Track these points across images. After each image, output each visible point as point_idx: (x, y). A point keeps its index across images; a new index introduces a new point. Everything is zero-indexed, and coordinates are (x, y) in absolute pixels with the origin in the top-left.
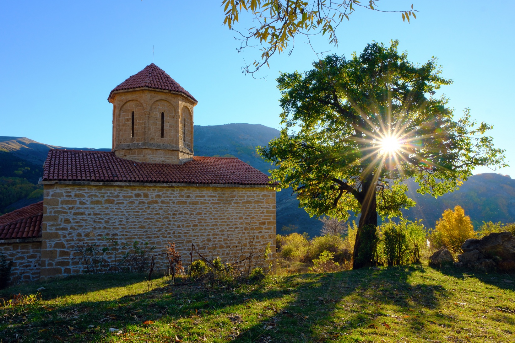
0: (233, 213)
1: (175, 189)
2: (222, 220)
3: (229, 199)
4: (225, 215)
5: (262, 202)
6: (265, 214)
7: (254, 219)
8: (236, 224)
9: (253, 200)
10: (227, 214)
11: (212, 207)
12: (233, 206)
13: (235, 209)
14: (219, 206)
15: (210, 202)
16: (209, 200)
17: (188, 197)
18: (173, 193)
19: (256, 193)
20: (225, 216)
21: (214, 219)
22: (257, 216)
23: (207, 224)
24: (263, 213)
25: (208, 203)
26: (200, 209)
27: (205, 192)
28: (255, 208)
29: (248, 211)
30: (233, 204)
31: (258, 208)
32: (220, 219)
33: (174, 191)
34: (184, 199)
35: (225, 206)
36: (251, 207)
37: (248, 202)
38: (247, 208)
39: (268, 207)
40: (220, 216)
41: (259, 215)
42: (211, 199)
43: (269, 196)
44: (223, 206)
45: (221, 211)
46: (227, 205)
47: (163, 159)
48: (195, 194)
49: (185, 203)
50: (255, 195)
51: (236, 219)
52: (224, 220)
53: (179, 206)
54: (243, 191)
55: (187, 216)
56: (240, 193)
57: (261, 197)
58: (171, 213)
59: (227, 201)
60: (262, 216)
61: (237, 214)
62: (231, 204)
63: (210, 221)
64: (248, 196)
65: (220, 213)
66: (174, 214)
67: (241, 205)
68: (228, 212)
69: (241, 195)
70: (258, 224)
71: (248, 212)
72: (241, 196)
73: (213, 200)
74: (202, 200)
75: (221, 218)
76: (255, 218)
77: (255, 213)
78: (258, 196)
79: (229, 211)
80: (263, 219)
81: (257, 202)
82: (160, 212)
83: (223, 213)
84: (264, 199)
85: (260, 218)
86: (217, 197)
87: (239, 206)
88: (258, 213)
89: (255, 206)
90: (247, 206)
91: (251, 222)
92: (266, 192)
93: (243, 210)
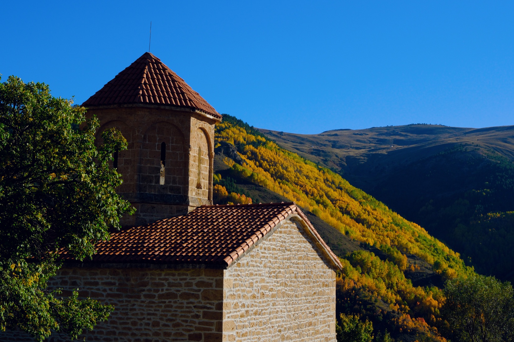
0: (142, 314)
2: (123, 326)
3: (136, 289)
4: (129, 316)
5: (197, 297)
6: (202, 319)
7: (181, 328)
8: (146, 335)
9: (179, 291)
10: (133, 315)
11: (109, 303)
12: (142, 302)
13: (146, 306)
14: (119, 301)
15: (105, 294)
16: (105, 290)
17: (74, 284)
19: (185, 279)
20: (128, 319)
22: (186, 321)
23: (99, 330)
25: (103, 295)
27: (99, 276)
28: (182, 307)
29: (170, 311)
30: (143, 299)
31: (187, 307)
32: (121, 324)
34: (68, 286)
35: (129, 302)
36: (175, 305)
37: (169, 295)
38: (167, 306)
39: (208, 306)
40: (120, 319)
41: (189, 319)
42: (107, 288)
43: (210, 285)
44: (127, 301)
45: (123, 309)
46: (132, 300)
48: (84, 279)
50: (183, 282)
51: (148, 324)
52: (127, 326)
54: (160, 275)
56: (155, 279)
57: (195, 287)
59: (133, 292)
60: (194, 323)
61: (149, 317)
62: (139, 297)
63: (105, 326)
64: (170, 285)
65: (121, 313)
67: (156, 300)
68: (135, 312)
69: (157, 281)
71: (169, 314)
72: (157, 285)
73: (111, 290)
74: (94, 289)
75: (122, 321)
76: (182, 325)
77: (182, 316)
78: (188, 284)
79: (135, 310)
80: (197, 329)
81: (186, 296)
83: (126, 314)
84: (200, 290)
85: (191, 326)
86: (117, 284)
87: (154, 303)
88: (188, 317)
89: (182, 303)
90: (167, 303)
91: (173, 332)
92: (204, 278)
93: (160, 309)
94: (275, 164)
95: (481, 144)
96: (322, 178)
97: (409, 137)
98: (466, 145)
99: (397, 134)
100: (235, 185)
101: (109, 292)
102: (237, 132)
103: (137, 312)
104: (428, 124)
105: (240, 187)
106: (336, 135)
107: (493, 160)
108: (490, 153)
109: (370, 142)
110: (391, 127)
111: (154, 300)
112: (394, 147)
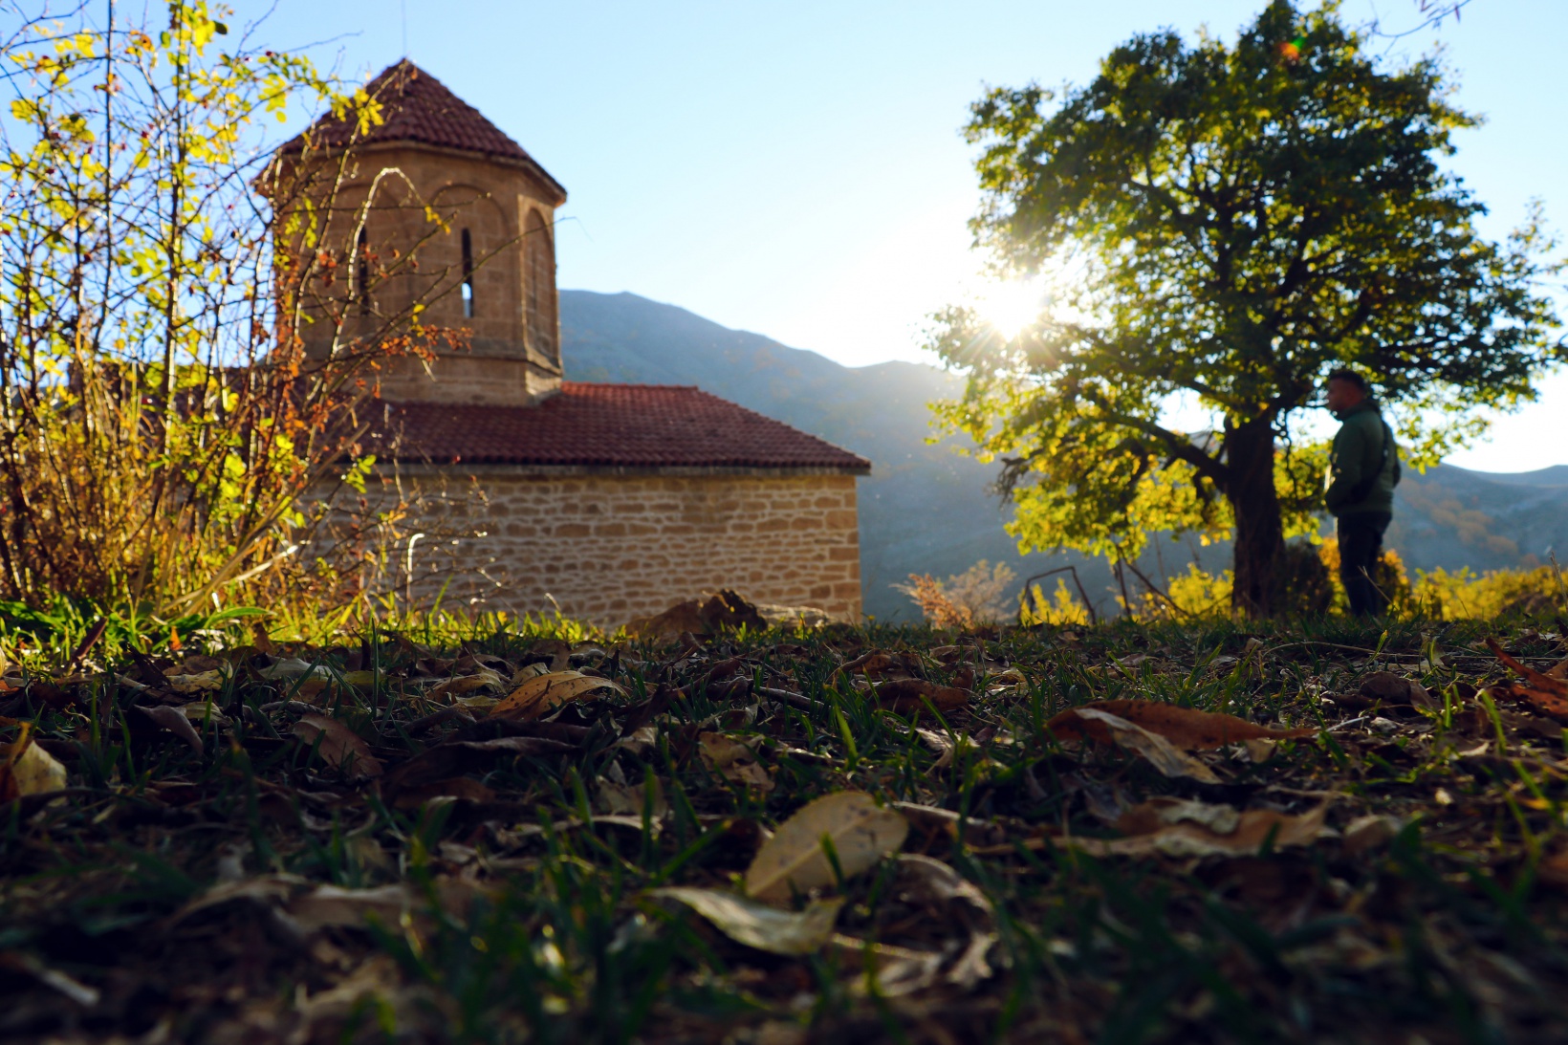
0: (732, 561)
1: (550, 485)
2: (698, 586)
3: (717, 516)
4: (709, 567)
5: (817, 524)
6: (829, 562)
7: (797, 580)
9: (789, 516)
10: (716, 563)
11: (669, 544)
12: (731, 538)
13: (737, 547)
14: (688, 540)
15: (659, 527)
16: (658, 521)
17: (593, 509)
18: (544, 497)
19: (799, 495)
20: (707, 571)
21: (678, 581)
22: (804, 567)
23: (653, 598)
24: (820, 558)
25: (654, 530)
26: (631, 548)
27: (644, 493)
28: (796, 544)
29: (777, 552)
30: (730, 533)
31: (806, 543)
32: (695, 582)
33: (545, 491)
34: (578, 516)
35: (707, 540)
36: (785, 541)
37: (775, 524)
38: (774, 544)
39: (836, 538)
40: (693, 573)
41: (808, 564)
42: (662, 515)
43: (836, 503)
44: (702, 539)
45: (697, 555)
46: (712, 536)
47: (476, 389)
48: (614, 499)
49: (583, 530)
50: (795, 501)
51: (742, 579)
53: (565, 543)
54: (757, 488)
55: (593, 575)
56: (749, 496)
57: (814, 508)
58: (541, 565)
59: (712, 520)
61: (744, 565)
62: (723, 530)
63: (663, 589)
64: (775, 505)
65: (694, 563)
66: (551, 569)
67: (753, 534)
68: (718, 558)
69: (752, 500)
70: (807, 595)
71: (776, 557)
72: (754, 506)
73: (670, 519)
74: (637, 518)
75: (695, 577)
76: (799, 575)
77: (797, 559)
78: (804, 504)
79: (717, 554)
80: (824, 578)
81: (803, 524)
82: (507, 562)
83: (703, 563)
84: (821, 513)
85: (812, 575)
86: (682, 507)
87: (750, 538)
88: (806, 559)
89: (796, 537)
90: (773, 539)
91: (786, 588)
92: (827, 492)
93: (762, 550)
101: (667, 523)
103: (723, 557)
111: (749, 534)
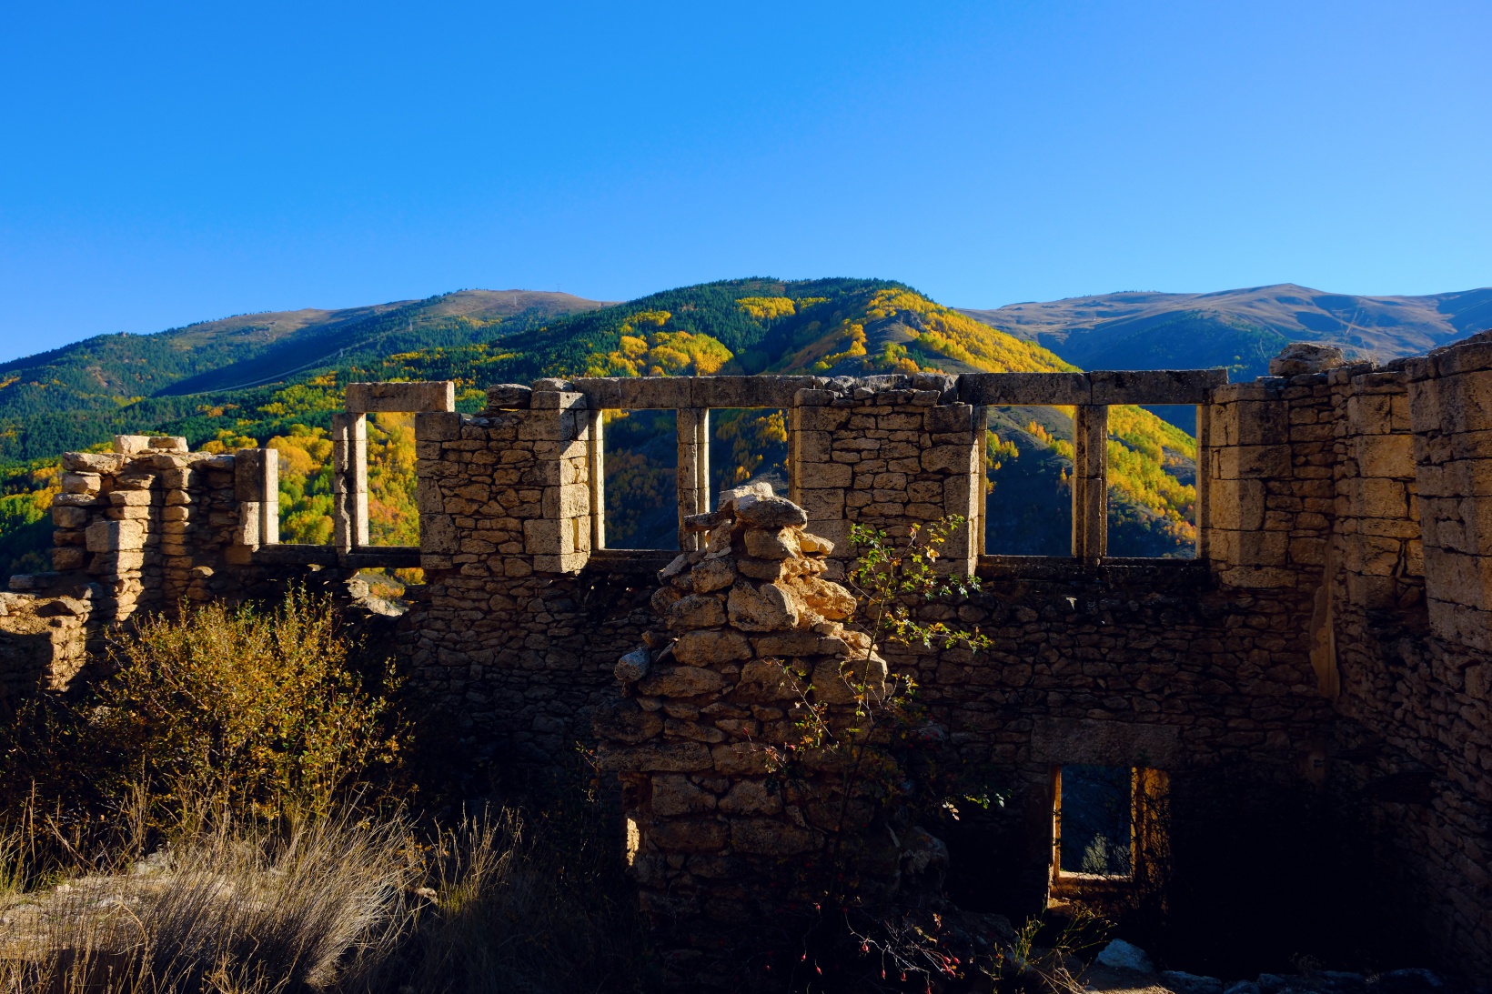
94: (968, 336)
95: (1221, 310)
96: (1027, 352)
97: (1115, 308)
98: (1200, 311)
99: (1099, 304)
100: (926, 360)
102: (912, 299)
104: (1139, 291)
105: (933, 361)
106: (1019, 309)
107: (1241, 329)
108: (1234, 321)
109: (1065, 316)
110: (1089, 297)
112: (1100, 320)
